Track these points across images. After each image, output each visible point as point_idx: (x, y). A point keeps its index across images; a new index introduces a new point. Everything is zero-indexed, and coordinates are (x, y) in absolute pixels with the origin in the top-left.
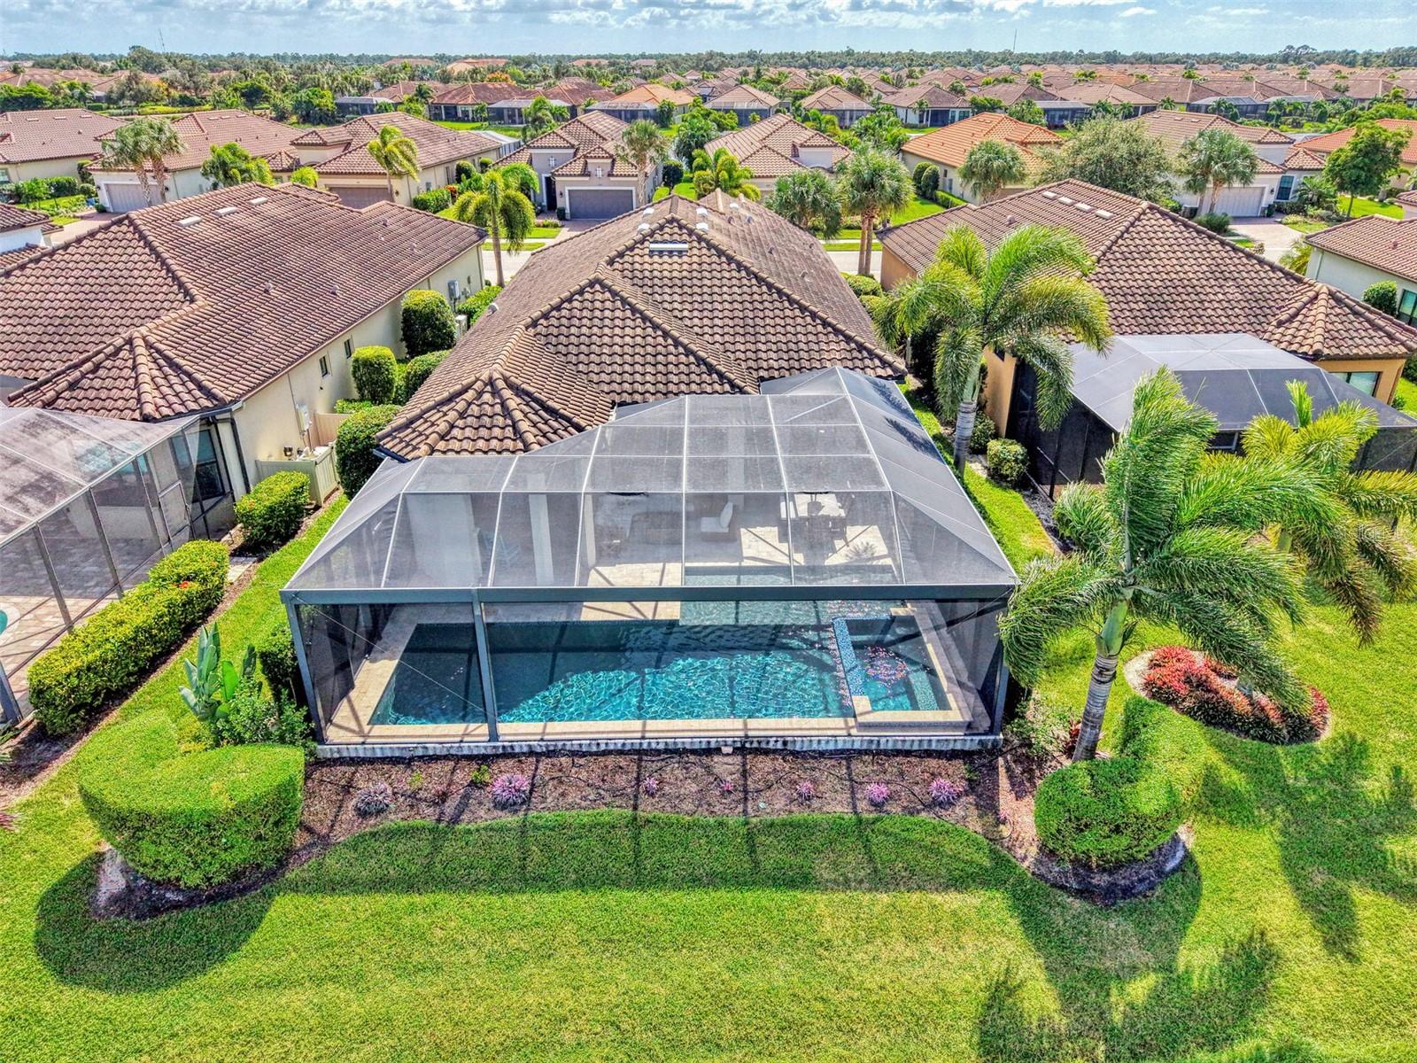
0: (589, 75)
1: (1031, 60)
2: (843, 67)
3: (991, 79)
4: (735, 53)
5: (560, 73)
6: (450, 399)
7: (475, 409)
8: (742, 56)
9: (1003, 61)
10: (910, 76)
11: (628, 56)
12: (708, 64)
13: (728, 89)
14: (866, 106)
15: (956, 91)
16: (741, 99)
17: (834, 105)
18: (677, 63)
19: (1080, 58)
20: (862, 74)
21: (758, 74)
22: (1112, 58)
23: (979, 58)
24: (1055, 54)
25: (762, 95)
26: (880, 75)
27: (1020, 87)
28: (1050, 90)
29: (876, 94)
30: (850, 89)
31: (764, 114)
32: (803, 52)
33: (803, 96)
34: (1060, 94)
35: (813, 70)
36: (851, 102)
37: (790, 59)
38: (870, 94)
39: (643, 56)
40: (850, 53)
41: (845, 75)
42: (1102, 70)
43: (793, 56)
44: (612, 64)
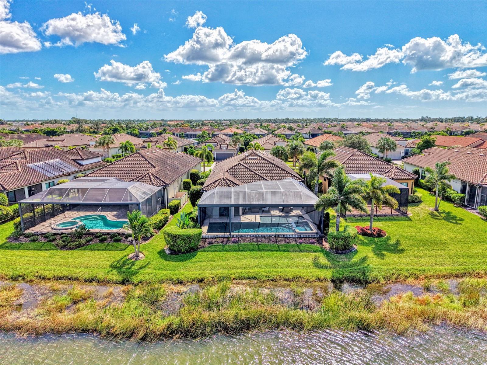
0: (211, 125)
1: (344, 120)
2: (286, 123)
3: (330, 126)
4: (253, 119)
5: (203, 125)
6: (216, 181)
7: (221, 183)
8: (255, 120)
9: (335, 121)
10: (306, 125)
11: (220, 120)
12: (245, 122)
13: (252, 129)
14: (293, 133)
15: (320, 129)
16: (257, 131)
17: (284, 133)
18: (236, 122)
19: (359, 120)
20: (291, 125)
21: (261, 125)
22: (368, 120)
23: (328, 120)
24: (351, 119)
25: (263, 130)
26: (297, 125)
27: (339, 127)
28: (347, 129)
29: (296, 130)
30: (288, 129)
31: (264, 135)
32: (273, 119)
33: (275, 131)
34: (351, 129)
35: (277, 124)
36: (289, 132)
37: (270, 121)
38: (294, 130)
39: (225, 120)
40: (288, 119)
41: (287, 125)
42: (365, 123)
43: (270, 120)
44: (216, 122)
